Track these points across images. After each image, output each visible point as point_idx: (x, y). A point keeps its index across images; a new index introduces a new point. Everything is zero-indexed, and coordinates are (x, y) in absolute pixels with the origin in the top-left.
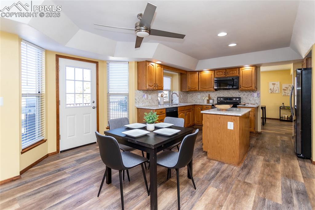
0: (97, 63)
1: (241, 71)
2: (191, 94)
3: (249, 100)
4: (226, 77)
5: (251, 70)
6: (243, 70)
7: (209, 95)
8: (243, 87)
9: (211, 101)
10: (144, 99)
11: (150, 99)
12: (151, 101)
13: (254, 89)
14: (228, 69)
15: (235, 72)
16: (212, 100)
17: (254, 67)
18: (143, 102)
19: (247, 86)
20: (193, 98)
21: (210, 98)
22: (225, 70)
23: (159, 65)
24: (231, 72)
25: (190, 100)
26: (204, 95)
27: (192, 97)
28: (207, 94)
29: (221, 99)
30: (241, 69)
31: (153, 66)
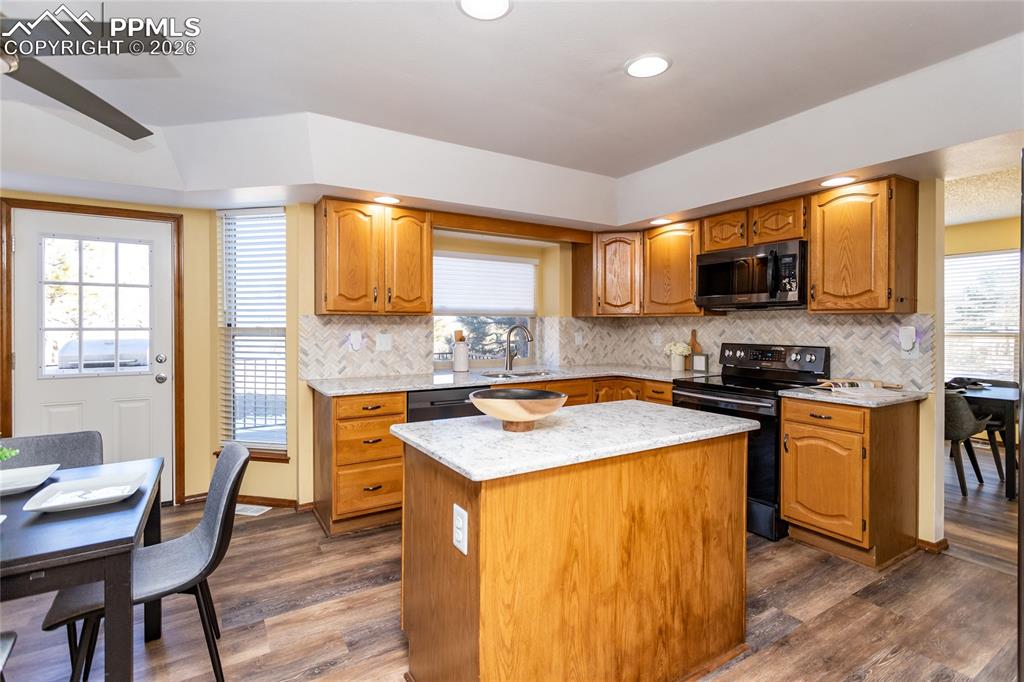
0: (177, 220)
1: (817, 213)
2: (630, 331)
3: (876, 362)
4: (751, 245)
5: (871, 200)
6: (825, 208)
7: (694, 333)
8: (824, 293)
9: (699, 363)
10: (351, 350)
11: (389, 348)
12: (391, 359)
13: (882, 303)
14: (756, 211)
15: (791, 220)
16: (703, 358)
17: (883, 185)
18: (344, 363)
19: (843, 291)
20: (636, 346)
21: (695, 349)
22: (743, 214)
23: (400, 212)
24: (771, 223)
25: (627, 354)
26: (676, 336)
27: (634, 340)
28: (687, 331)
29: (738, 354)
30: (815, 201)
31: (366, 219)
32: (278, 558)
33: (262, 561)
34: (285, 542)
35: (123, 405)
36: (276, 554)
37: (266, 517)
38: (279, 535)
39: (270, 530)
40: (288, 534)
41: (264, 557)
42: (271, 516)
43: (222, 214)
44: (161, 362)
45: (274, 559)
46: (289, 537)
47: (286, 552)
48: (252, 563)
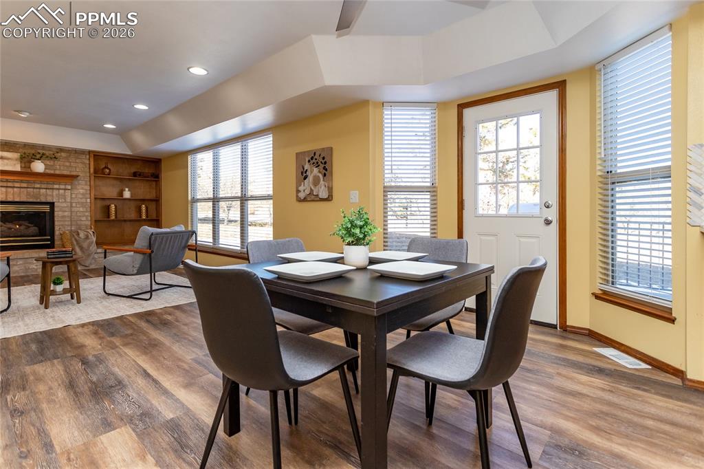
32: (636, 425)
33: (614, 416)
34: (653, 410)
35: (522, 240)
36: (636, 419)
37: (641, 374)
38: (649, 400)
39: (638, 388)
40: (660, 404)
41: (619, 413)
42: (646, 375)
43: (601, 66)
44: (548, 207)
45: (630, 423)
46: (661, 407)
47: (650, 423)
48: (602, 412)
